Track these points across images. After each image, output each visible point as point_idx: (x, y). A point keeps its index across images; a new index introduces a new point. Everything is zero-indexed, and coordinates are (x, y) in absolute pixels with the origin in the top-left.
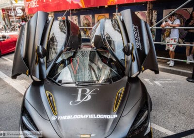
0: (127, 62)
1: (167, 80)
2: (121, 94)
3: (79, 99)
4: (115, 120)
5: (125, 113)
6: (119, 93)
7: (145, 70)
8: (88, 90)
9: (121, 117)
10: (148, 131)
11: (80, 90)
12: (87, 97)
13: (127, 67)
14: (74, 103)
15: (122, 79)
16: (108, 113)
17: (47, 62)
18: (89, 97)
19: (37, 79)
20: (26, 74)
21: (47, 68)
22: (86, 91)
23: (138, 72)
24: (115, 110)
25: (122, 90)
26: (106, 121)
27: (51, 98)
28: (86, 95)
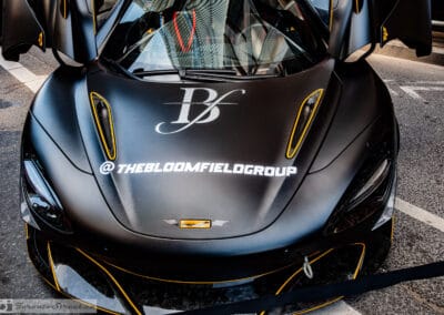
0: (337, 16)
1: (438, 83)
2: (312, 106)
3: (183, 118)
4: (289, 181)
5: (320, 163)
6: (306, 104)
7: (389, 39)
8: (213, 94)
9: (308, 173)
10: (385, 218)
11: (189, 93)
12: (209, 114)
13: (336, 29)
14: (168, 127)
15: (318, 66)
16: (270, 160)
17: (97, 13)
18: (215, 114)
19: (68, 58)
20: (37, 44)
21: (98, 29)
22: (206, 95)
23: (369, 46)
24: (292, 153)
25: (316, 96)
26: (261, 184)
27: (104, 112)
28: (206, 107)
